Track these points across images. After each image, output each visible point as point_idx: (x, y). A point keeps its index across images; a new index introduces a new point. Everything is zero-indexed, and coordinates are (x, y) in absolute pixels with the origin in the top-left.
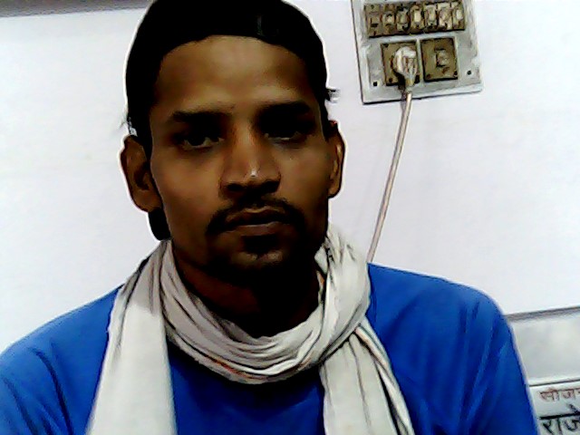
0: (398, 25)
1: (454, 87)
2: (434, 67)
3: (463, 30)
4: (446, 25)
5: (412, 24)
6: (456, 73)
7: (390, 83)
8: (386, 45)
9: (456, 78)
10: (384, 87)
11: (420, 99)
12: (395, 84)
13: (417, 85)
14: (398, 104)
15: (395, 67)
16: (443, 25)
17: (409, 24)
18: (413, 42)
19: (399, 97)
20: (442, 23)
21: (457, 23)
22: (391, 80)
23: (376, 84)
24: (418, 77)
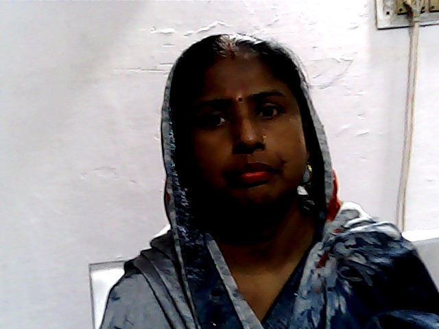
7: (400, 13)
10: (396, 15)
11: (424, 26)
12: (404, 14)
13: (422, 15)
14: (406, 30)
15: (404, 1)
19: (407, 24)
22: (401, 10)
23: (388, 13)
24: (423, 8)
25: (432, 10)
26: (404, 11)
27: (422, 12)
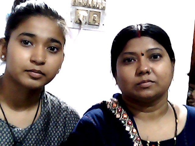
0: (83, 3)
1: (97, 28)
2: (92, 20)
3: (104, 10)
4: (99, 7)
5: (88, 4)
6: (99, 24)
7: (76, 23)
8: (78, 9)
9: (99, 26)
10: (74, 23)
11: (85, 30)
12: (78, 23)
13: (85, 25)
14: (78, 30)
15: (79, 17)
16: (98, 7)
17: (87, 4)
18: (87, 10)
19: (79, 28)
20: (98, 6)
21: (103, 7)
22: (77, 21)
23: (71, 22)
24: (86, 22)
25: (89, 24)
26: (78, 22)
27: (85, 24)
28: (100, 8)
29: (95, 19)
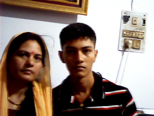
0: (129, 35)
3: (143, 39)
5: (132, 36)
8: (126, 39)
9: (139, 49)
18: (132, 40)
23: (122, 47)
24: (131, 47)
28: (140, 38)
29: (137, 45)
